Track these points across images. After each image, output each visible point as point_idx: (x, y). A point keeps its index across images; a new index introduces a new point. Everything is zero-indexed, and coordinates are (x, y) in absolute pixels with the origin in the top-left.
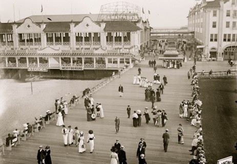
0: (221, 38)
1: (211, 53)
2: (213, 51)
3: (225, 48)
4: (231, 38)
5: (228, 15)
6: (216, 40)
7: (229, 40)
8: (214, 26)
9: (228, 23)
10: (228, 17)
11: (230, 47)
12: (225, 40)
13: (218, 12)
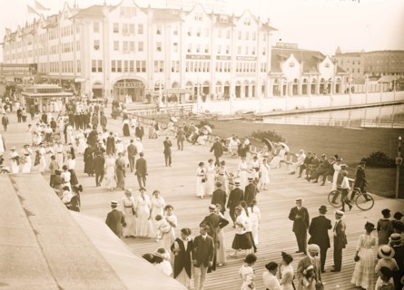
0: (107, 67)
1: (94, 90)
2: (98, 87)
3: (115, 82)
4: (123, 67)
5: (116, 31)
6: (100, 70)
7: (119, 70)
8: (97, 48)
9: (116, 43)
10: (116, 34)
11: (122, 81)
12: (113, 70)
13: (101, 25)
